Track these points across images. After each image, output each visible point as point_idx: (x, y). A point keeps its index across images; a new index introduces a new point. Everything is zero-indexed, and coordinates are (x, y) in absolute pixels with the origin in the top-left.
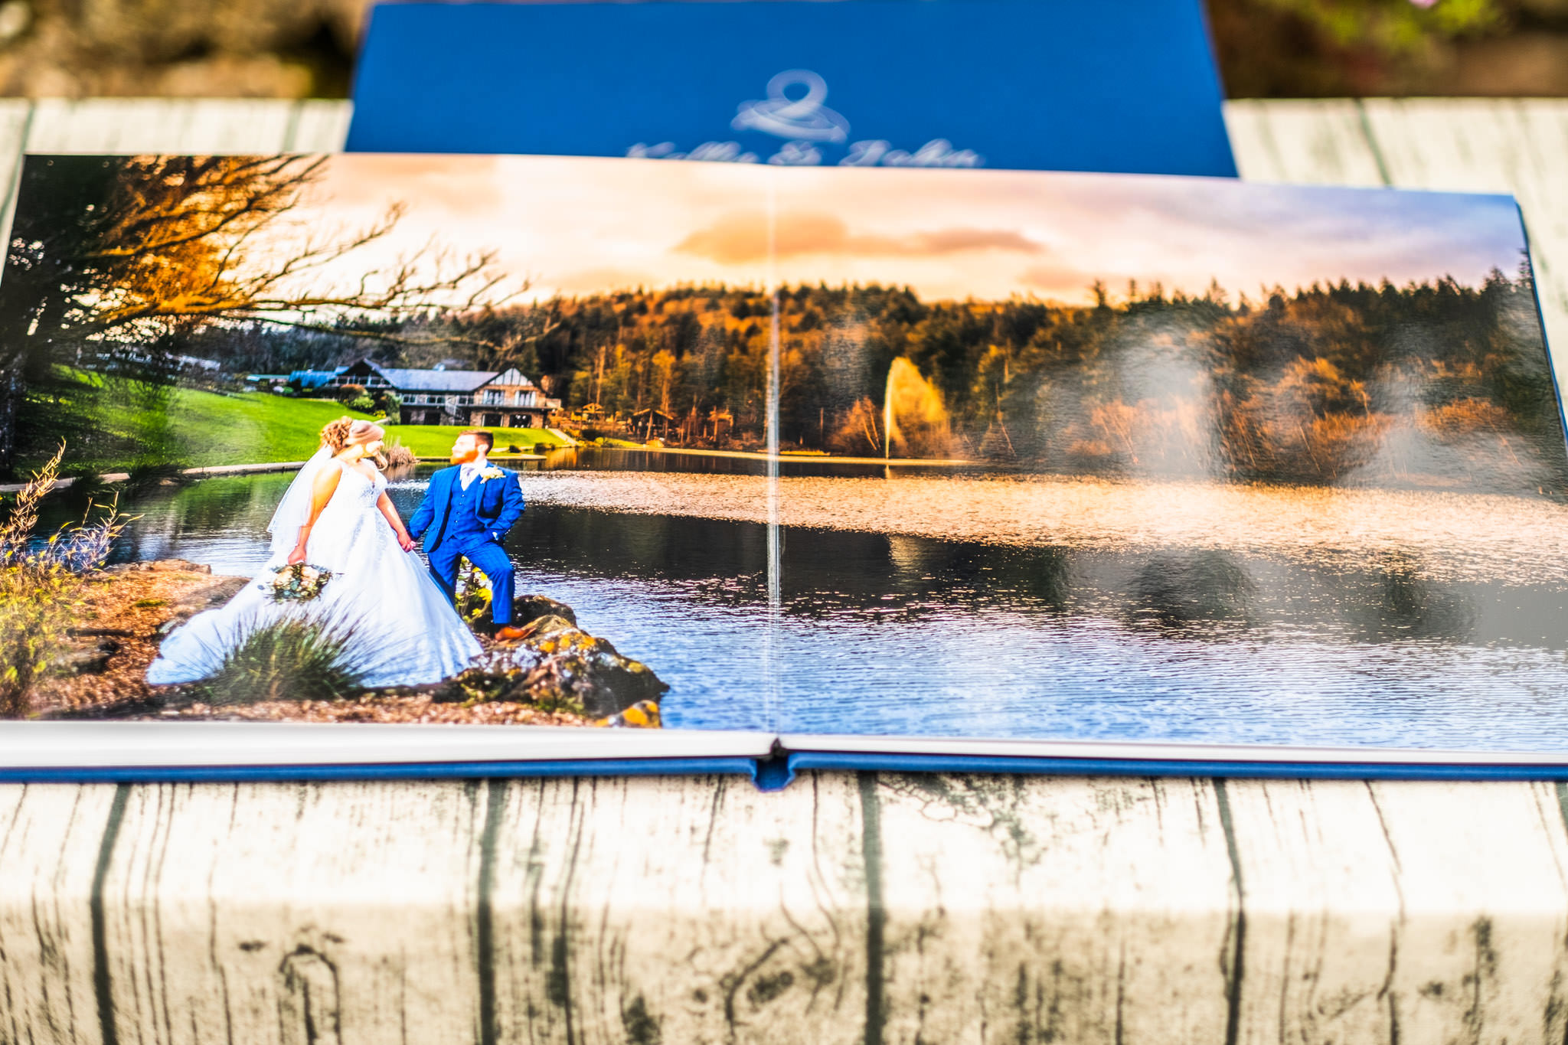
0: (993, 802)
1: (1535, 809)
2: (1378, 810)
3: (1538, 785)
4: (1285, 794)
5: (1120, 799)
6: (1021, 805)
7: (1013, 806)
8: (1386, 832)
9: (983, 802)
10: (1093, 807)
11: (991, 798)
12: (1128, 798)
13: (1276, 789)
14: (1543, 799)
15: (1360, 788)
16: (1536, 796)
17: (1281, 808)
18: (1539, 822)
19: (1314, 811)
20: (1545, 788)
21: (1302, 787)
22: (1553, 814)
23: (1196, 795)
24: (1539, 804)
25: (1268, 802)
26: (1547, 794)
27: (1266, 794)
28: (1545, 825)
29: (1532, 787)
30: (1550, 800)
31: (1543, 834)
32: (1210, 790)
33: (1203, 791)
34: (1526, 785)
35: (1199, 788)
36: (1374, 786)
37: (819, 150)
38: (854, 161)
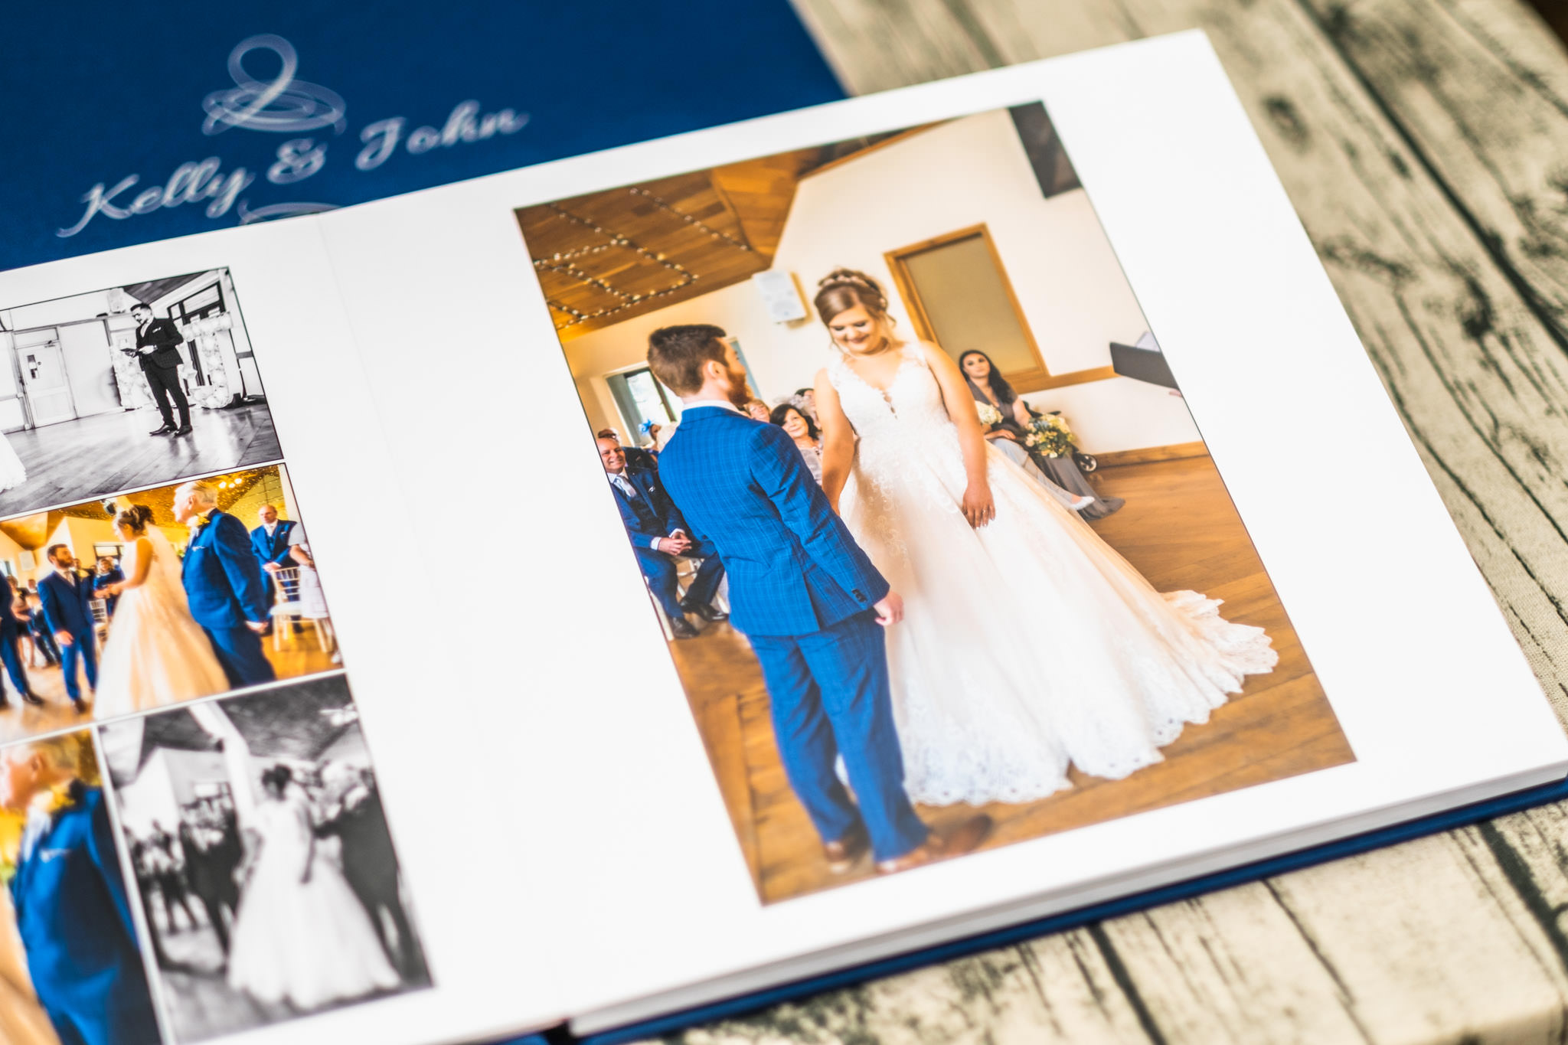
0: (836, 1022)
1: (1469, 869)
2: (1291, 915)
3: (1460, 833)
4: (1173, 918)
5: (983, 975)
6: (869, 1015)
7: (861, 1018)
8: (1313, 945)
9: (821, 1021)
10: (956, 995)
11: (830, 1013)
12: (993, 972)
13: (1158, 914)
14: (1474, 851)
15: (1259, 889)
16: (1463, 848)
17: (1178, 939)
18: (1481, 886)
19: (1217, 934)
20: (1468, 834)
21: (1191, 905)
22: (1493, 871)
23: (1071, 945)
24: (1471, 860)
25: (1160, 936)
26: (1474, 843)
27: (1153, 925)
28: (1489, 889)
29: (1454, 838)
30: (1482, 851)
31: (1492, 902)
32: (1084, 935)
33: (1077, 939)
34: (1446, 836)
35: (1070, 936)
36: (1273, 881)
37: (325, 146)
38: (373, 156)
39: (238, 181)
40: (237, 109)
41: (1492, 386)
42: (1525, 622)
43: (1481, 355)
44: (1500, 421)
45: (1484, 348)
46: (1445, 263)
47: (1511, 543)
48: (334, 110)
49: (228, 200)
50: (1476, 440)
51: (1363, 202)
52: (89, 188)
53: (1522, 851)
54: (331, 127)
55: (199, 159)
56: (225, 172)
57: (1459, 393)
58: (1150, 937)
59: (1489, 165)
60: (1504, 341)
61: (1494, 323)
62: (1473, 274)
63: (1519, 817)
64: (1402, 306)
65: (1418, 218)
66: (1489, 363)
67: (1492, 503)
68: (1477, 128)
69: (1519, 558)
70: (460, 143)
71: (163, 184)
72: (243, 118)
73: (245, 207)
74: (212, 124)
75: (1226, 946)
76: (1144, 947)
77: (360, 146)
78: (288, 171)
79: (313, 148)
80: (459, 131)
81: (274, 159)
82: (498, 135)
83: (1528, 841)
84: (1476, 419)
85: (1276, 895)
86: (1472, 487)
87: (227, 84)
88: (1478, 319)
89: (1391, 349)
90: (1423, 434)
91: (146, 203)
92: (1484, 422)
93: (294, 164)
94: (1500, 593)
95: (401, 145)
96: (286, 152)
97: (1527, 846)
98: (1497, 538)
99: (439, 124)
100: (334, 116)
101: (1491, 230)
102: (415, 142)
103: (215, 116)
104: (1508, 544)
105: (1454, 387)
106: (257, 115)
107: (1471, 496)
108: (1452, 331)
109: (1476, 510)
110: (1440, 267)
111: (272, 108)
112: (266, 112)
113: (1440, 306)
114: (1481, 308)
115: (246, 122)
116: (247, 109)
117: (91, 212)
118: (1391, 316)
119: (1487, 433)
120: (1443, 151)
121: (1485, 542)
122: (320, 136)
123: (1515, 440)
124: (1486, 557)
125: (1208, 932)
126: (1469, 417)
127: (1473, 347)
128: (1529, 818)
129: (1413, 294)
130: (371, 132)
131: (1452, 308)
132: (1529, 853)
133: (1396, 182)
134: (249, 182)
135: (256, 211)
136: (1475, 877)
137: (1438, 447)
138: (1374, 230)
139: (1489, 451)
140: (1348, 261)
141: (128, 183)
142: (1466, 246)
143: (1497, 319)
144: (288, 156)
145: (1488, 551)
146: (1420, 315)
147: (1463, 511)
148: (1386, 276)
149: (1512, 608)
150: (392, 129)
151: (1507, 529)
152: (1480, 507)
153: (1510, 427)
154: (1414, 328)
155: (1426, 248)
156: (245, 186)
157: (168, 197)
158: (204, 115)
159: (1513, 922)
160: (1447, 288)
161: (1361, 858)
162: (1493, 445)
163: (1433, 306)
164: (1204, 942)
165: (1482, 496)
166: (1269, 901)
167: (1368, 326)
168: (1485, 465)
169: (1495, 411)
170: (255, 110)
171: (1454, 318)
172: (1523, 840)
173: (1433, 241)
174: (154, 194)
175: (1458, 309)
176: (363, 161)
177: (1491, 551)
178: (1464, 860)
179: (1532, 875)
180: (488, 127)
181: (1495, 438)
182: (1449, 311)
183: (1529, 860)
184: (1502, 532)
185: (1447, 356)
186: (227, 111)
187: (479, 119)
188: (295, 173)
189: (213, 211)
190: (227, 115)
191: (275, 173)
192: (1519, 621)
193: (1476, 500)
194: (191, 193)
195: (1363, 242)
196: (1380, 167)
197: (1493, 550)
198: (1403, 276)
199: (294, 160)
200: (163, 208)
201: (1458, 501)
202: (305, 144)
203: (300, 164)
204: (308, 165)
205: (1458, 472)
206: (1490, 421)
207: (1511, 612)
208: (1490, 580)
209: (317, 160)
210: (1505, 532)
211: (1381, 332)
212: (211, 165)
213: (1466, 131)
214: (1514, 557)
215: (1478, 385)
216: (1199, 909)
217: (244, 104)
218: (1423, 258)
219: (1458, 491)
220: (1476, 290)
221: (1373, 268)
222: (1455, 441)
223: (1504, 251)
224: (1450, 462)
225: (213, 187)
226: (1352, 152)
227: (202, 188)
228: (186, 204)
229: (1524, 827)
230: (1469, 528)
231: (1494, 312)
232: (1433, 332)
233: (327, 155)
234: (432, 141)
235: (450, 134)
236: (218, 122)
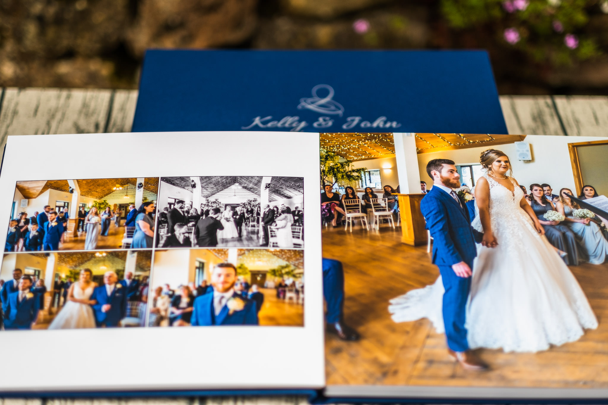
37: (333, 120)
38: (348, 126)
39: (303, 124)
40: (309, 104)
48: (341, 110)
52: (256, 117)
54: (338, 115)
55: (292, 115)
56: (300, 121)
70: (378, 127)
71: (279, 120)
72: (311, 107)
74: (300, 107)
78: (320, 125)
79: (330, 120)
80: (378, 124)
81: (317, 120)
82: (390, 128)
87: (310, 96)
91: (272, 125)
95: (358, 124)
96: (321, 119)
99: (372, 122)
100: (340, 112)
102: (363, 125)
103: (303, 104)
106: (316, 107)
111: (322, 106)
112: (319, 107)
116: (313, 105)
117: (254, 124)
122: (332, 117)
130: (349, 119)
134: (307, 125)
141: (269, 118)
150: (357, 119)
156: (305, 127)
157: (279, 124)
158: (299, 103)
174: (275, 123)
176: (345, 127)
180: (388, 125)
187: (385, 122)
188: (322, 125)
190: (306, 105)
191: (315, 125)
194: (287, 125)
200: (277, 128)
202: (327, 118)
203: (323, 123)
204: (327, 124)
209: (330, 123)
212: (296, 118)
217: (313, 103)
225: (295, 125)
227: (291, 124)
228: (285, 128)
234: (369, 125)
235: (375, 125)
236: (303, 107)
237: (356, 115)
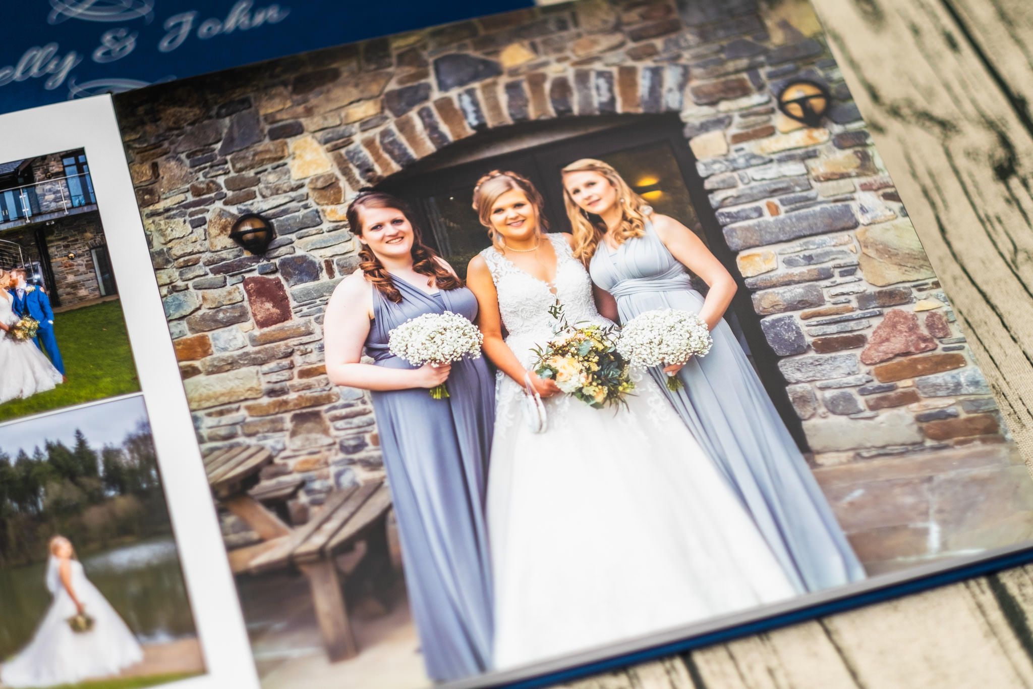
1: (978, 613)
2: (839, 650)
3: (972, 583)
4: (747, 651)
8: (854, 674)
13: (737, 647)
15: (815, 628)
16: (974, 596)
17: (751, 668)
18: (986, 627)
19: (781, 665)
20: (979, 585)
21: (762, 640)
22: (996, 615)
23: (668, 672)
24: (980, 606)
25: (737, 666)
26: (983, 592)
27: (732, 657)
28: (992, 630)
29: (968, 587)
30: (988, 598)
31: (994, 642)
32: (679, 664)
33: (673, 668)
34: (961, 586)
35: (668, 664)
36: (826, 621)
37: (136, 34)
38: (171, 42)
39: (70, 61)
40: (73, 5)
41: (1014, 219)
42: (1030, 410)
43: (1007, 194)
44: (1019, 247)
45: (1009, 188)
46: (983, 120)
47: (1022, 346)
48: (146, 5)
49: (62, 75)
50: (1000, 262)
51: (922, 71)
53: (1019, 599)
54: (142, 18)
55: (42, 44)
56: (61, 54)
57: (988, 225)
58: (729, 667)
59: (1019, 42)
60: (1025, 183)
61: (1017, 168)
62: (1004, 129)
63: (1018, 571)
64: (948, 154)
65: (964, 85)
66: (1012, 200)
67: (1009, 313)
68: (1011, 14)
69: (1028, 359)
70: (237, 30)
71: (14, 64)
72: (78, 12)
73: (73, 82)
74: (55, 17)
75: (787, 675)
76: (724, 675)
77: (163, 33)
78: (107, 53)
79: (127, 36)
80: (237, 21)
81: (99, 44)
82: (266, 24)
83: (1025, 591)
84: (1000, 245)
85: (828, 633)
86: (994, 301)
88: (1006, 165)
89: (938, 189)
90: (959, 258)
91: (2, 78)
92: (1006, 247)
93: (112, 48)
94: (1012, 387)
95: (193, 32)
96: (108, 38)
97: (1023, 595)
98: (1012, 342)
99: (223, 16)
100: (145, 10)
101: (1019, 94)
102: (204, 30)
103: (58, 9)
104: (1020, 346)
105: (985, 219)
106: (88, 9)
107: (993, 308)
108: (985, 174)
109: (997, 319)
110: (979, 123)
111: (100, 4)
112: (95, 7)
113: (977, 154)
114: (1008, 155)
115: (81, 14)
116: (81, 5)
118: (940, 163)
119: (1008, 257)
120: (985, 31)
121: (1003, 344)
122: (134, 26)
123: (1030, 262)
124: (1003, 358)
125: (774, 663)
126: (995, 244)
127: (1001, 187)
128: (1026, 572)
129: (957, 144)
130: (171, 23)
131: (987, 157)
132: (1025, 600)
133: (948, 54)
134: (79, 62)
135: (81, 85)
136: (982, 620)
137: (970, 269)
138: (929, 94)
139: (1009, 271)
140: (909, 118)
142: (1000, 107)
143: (1020, 165)
144: (109, 41)
145: (1005, 352)
146: (961, 162)
147: (987, 320)
148: (937, 130)
149: (1021, 399)
150: (188, 19)
151: (1020, 335)
152: (1000, 316)
153: (1026, 252)
154: (956, 172)
155: (969, 108)
156: (75, 66)
157: (18, 75)
158: (50, 9)
159: (1009, 658)
160: (983, 140)
161: (895, 603)
162: (1012, 266)
163: (972, 154)
164: (771, 672)
165: (1002, 309)
166: (822, 638)
167: (921, 170)
168: (1006, 282)
169: (1015, 239)
170: (87, 6)
171: (988, 163)
172: (1020, 590)
173: (974, 102)
174: (7, 71)
175: (991, 157)
176: (164, 45)
177: (1007, 353)
178: (974, 606)
179: (1026, 619)
180: (259, 19)
181: (1014, 262)
182: (984, 159)
183: (1025, 606)
184: (1015, 337)
185: (980, 194)
186: (67, 6)
187: (252, 12)
188: (113, 55)
189: (50, 85)
190: (67, 9)
191: (98, 54)
192: (1026, 410)
193: (997, 311)
194: (35, 71)
195: (921, 103)
196: (937, 43)
197: (1009, 352)
198: (950, 130)
199: (113, 45)
200: (14, 83)
201: (984, 311)
202: (122, 33)
203: (118, 48)
204: (123, 49)
205: (984, 288)
206: (1011, 247)
207: (1020, 402)
208: (1005, 376)
209: (130, 45)
210: (1019, 338)
211: (931, 175)
212: (52, 49)
213: (1003, 16)
214: (1025, 357)
215: (1003, 218)
216: (767, 643)
217: (80, 1)
218: (967, 117)
219: (984, 303)
220: (1005, 142)
221: (928, 124)
222: (984, 263)
223: (1028, 110)
224: (978, 281)
225: (51, 66)
226: (916, 31)
227: (43, 66)
228: (31, 79)
229: (1021, 579)
230: (991, 334)
231: (1018, 159)
232: (971, 175)
233: (137, 41)
234: (217, 29)
235: (231, 24)
236: (60, 15)
237: (184, 10)
